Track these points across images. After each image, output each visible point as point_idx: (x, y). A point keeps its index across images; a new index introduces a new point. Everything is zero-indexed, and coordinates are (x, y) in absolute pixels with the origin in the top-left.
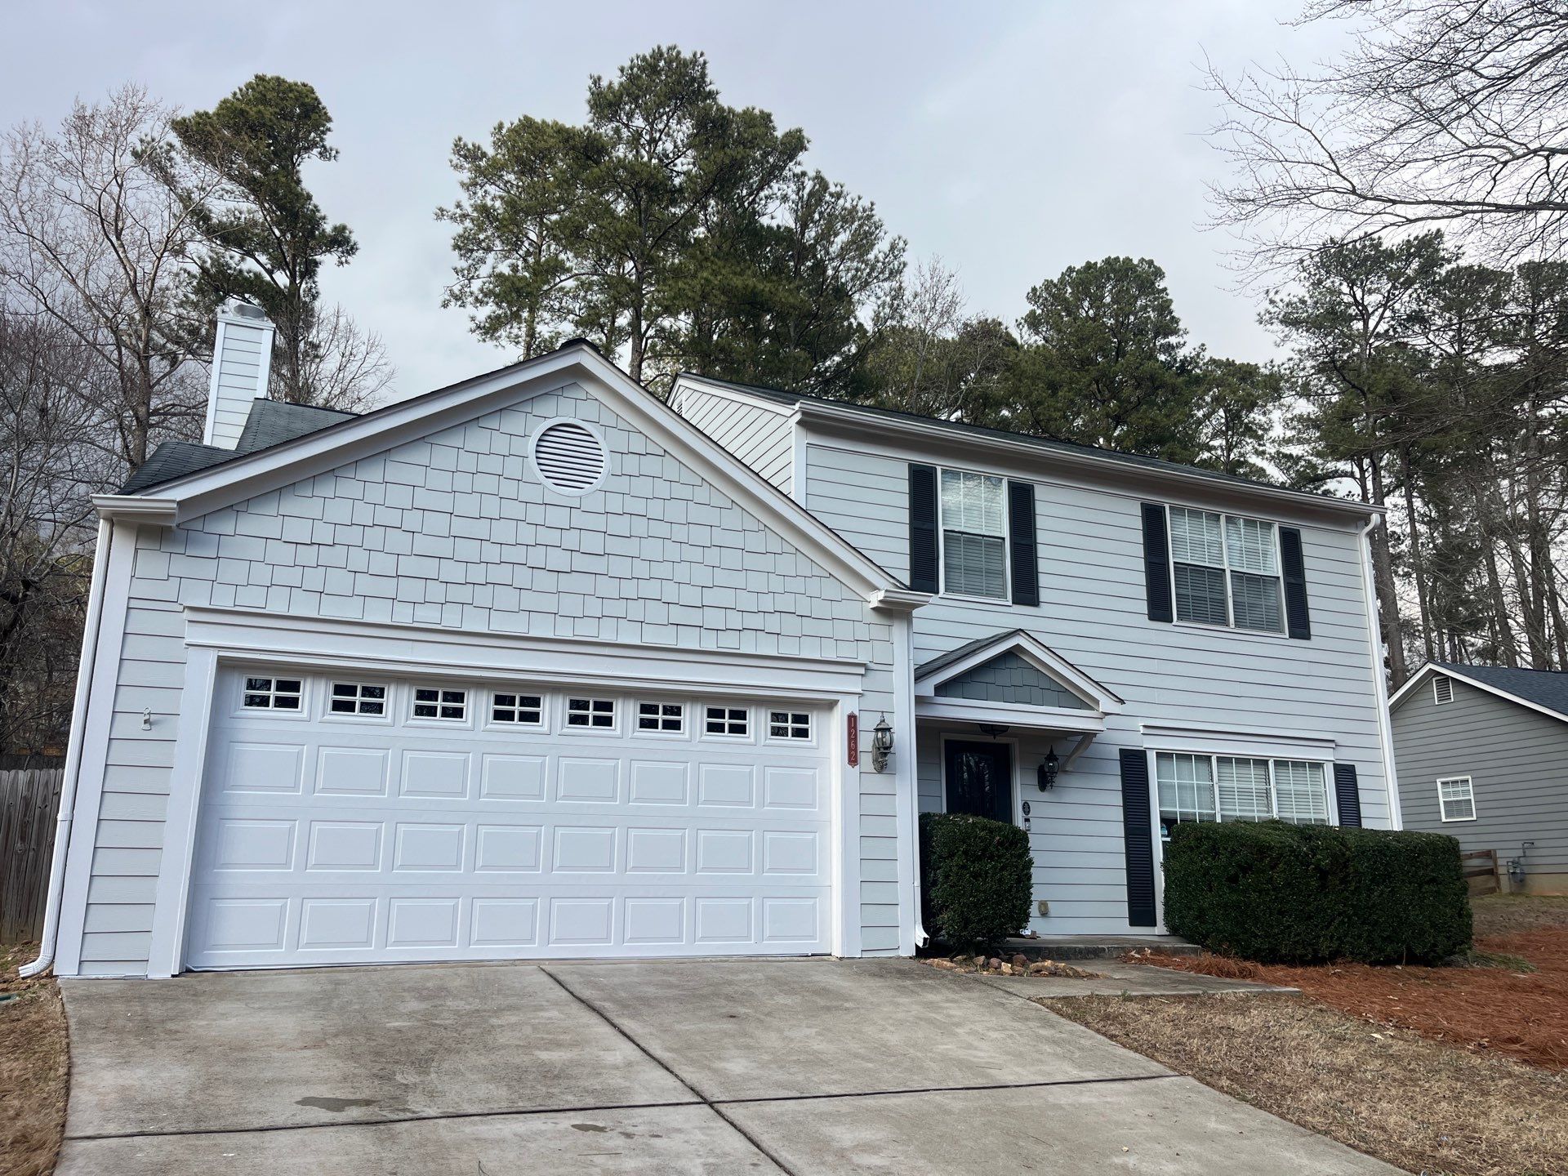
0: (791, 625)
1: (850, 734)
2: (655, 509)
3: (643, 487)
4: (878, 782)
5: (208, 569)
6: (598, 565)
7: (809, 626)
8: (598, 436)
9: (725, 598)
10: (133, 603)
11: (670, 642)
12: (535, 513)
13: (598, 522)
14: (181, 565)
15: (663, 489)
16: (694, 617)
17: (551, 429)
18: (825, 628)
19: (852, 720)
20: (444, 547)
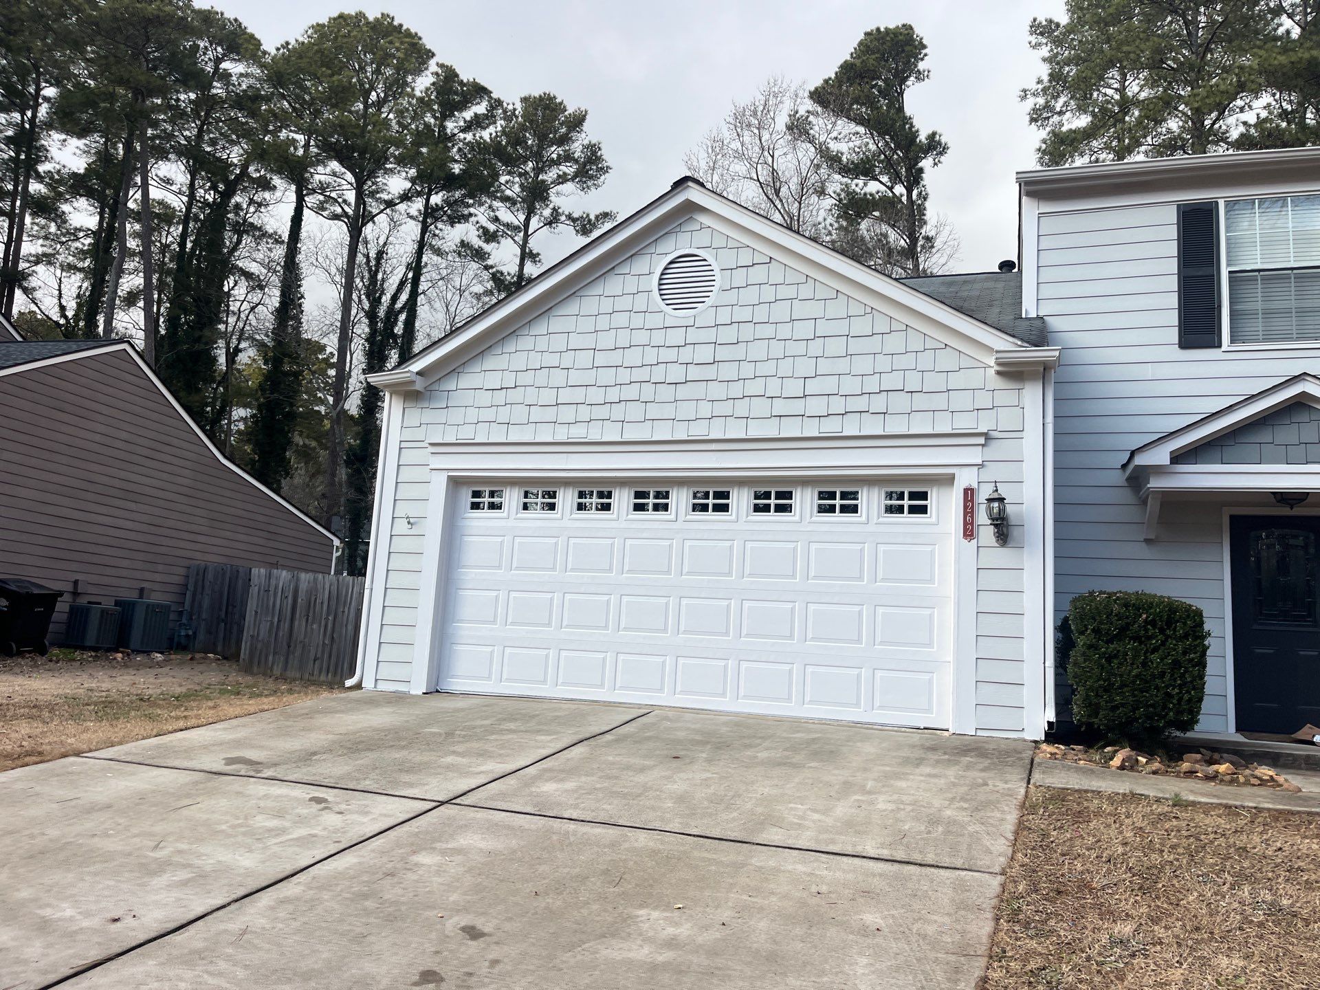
0: (900, 402)
1: (965, 507)
2: (761, 314)
3: (750, 295)
4: (1003, 556)
5: (440, 416)
6: (710, 372)
7: (920, 401)
8: (711, 260)
9: (829, 385)
10: (403, 445)
11: (773, 433)
12: (658, 337)
13: (710, 335)
14: (428, 416)
15: (768, 293)
16: (797, 407)
17: (671, 262)
18: (939, 401)
19: (969, 494)
20: (589, 377)
